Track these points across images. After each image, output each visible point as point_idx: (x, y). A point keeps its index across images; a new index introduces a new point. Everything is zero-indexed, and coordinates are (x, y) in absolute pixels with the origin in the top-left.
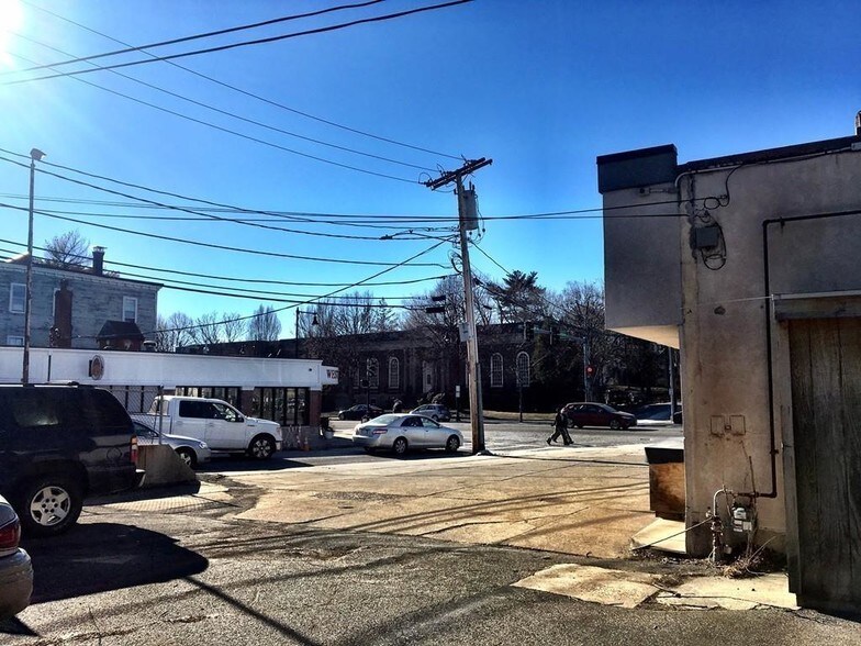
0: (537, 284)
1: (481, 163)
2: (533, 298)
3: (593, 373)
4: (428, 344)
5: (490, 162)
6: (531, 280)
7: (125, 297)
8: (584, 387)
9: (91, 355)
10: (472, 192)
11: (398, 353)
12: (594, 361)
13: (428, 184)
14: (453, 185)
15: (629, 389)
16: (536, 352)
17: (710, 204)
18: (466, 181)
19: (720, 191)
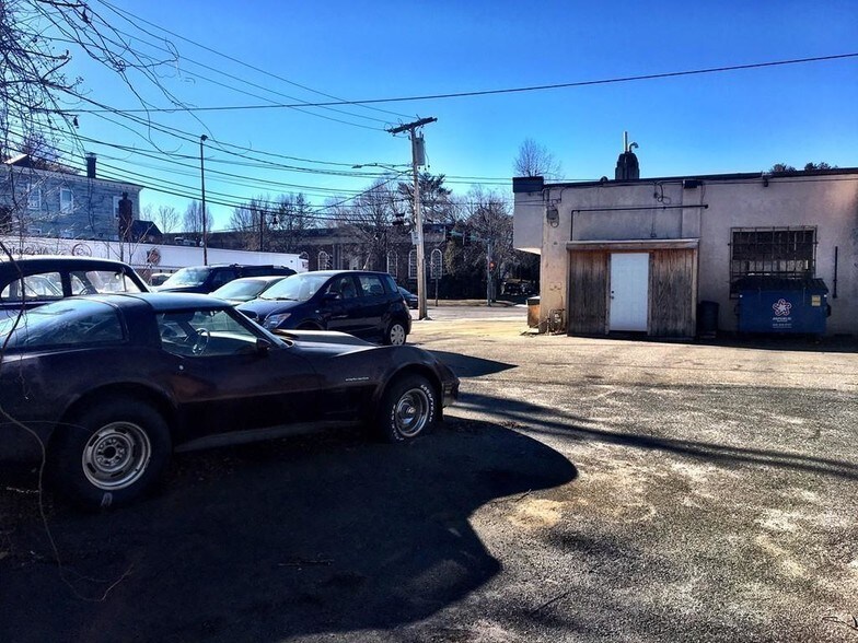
0: (443, 186)
1: (430, 120)
2: (439, 199)
3: (494, 268)
4: (357, 241)
5: (436, 120)
6: (439, 182)
7: (115, 197)
8: (486, 278)
9: (150, 247)
10: (422, 139)
11: (328, 248)
12: (494, 257)
13: (390, 131)
14: (408, 133)
15: (521, 282)
16: (448, 250)
17: (554, 202)
18: (418, 130)
19: (558, 197)
